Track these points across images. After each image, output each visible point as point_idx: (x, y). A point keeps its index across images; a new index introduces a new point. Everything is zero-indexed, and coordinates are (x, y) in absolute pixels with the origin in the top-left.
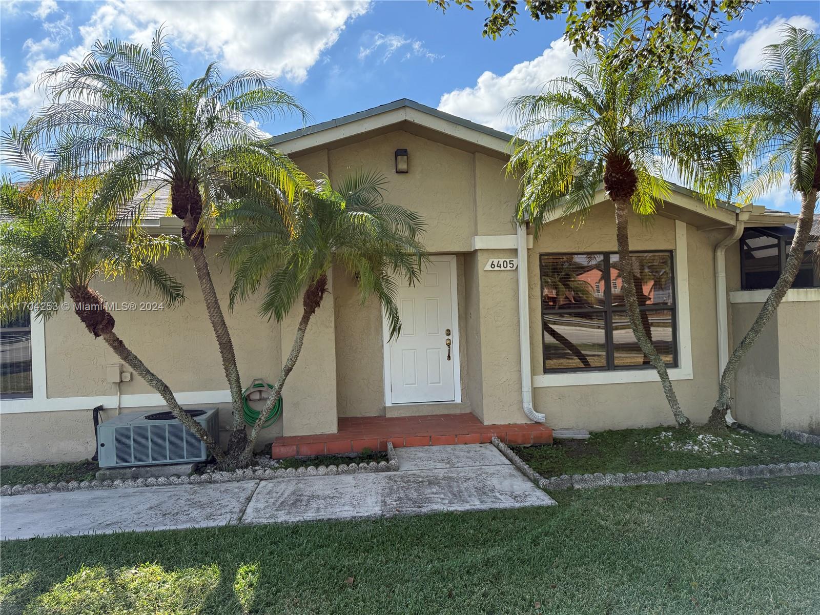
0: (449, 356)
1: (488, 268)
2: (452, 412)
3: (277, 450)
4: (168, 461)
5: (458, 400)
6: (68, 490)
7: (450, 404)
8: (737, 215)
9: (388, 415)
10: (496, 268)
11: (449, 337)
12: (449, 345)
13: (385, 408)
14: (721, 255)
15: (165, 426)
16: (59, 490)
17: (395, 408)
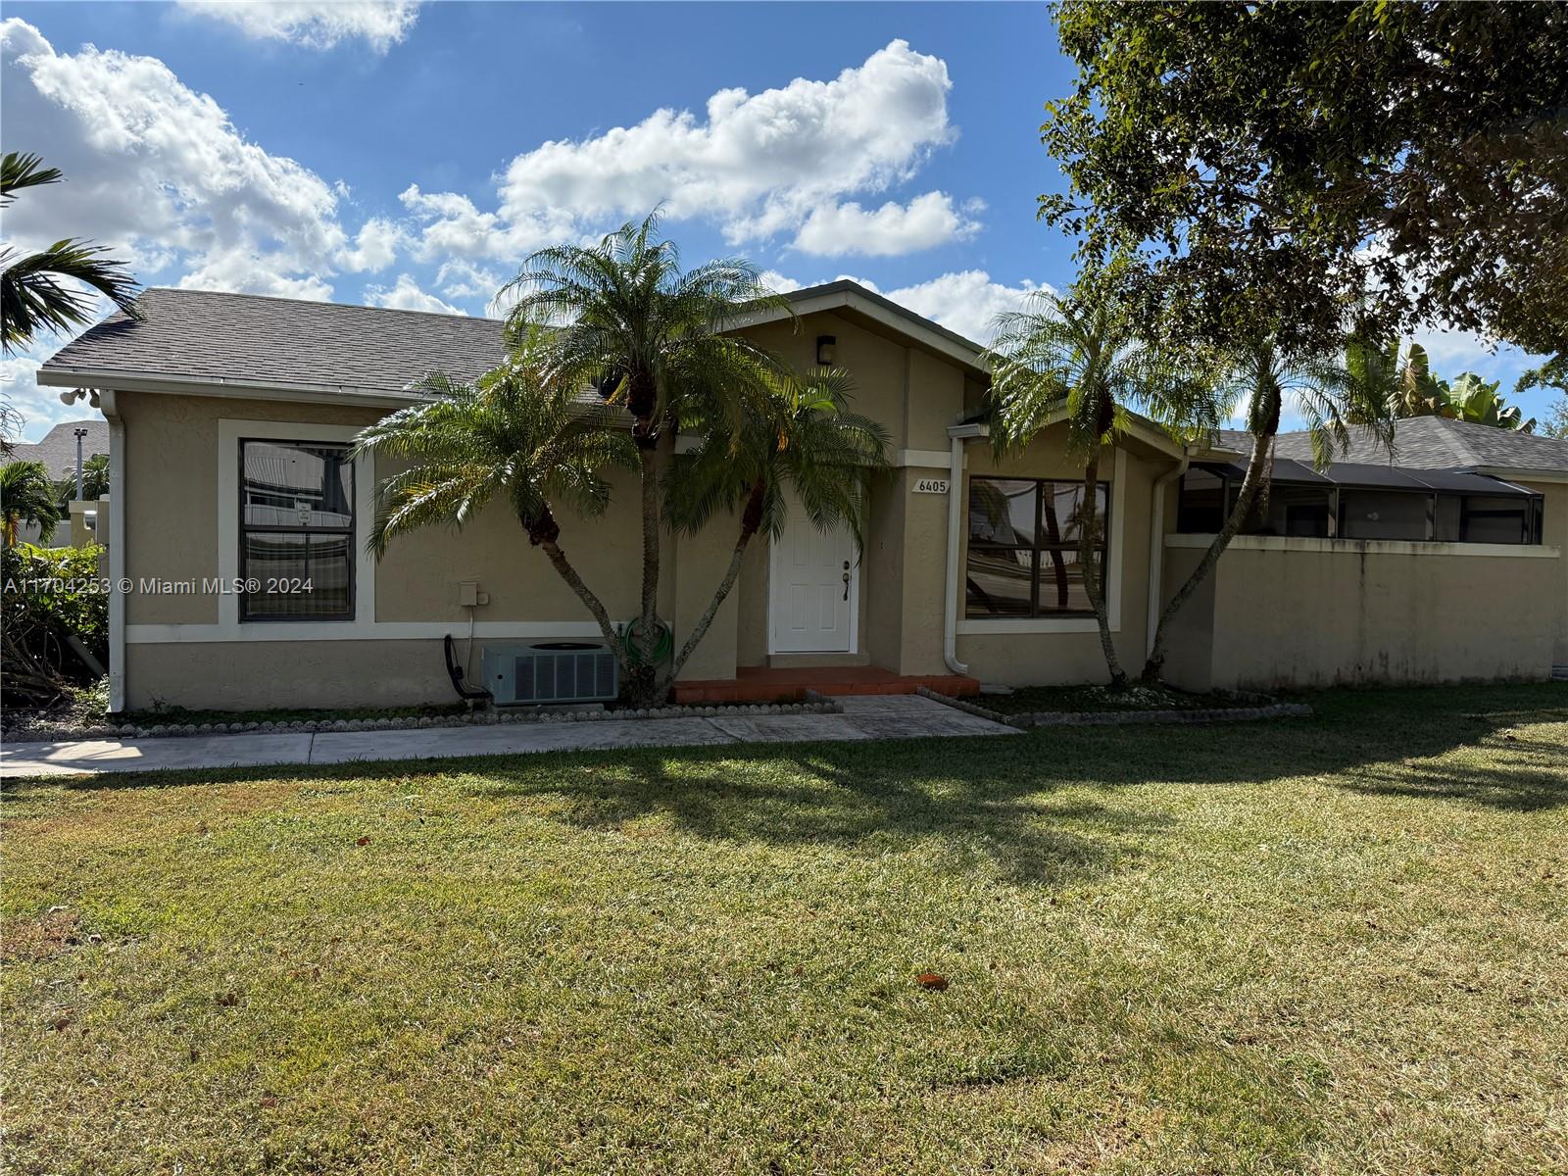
0: (846, 596)
1: (917, 489)
2: (848, 664)
3: (680, 695)
4: (575, 698)
5: (854, 650)
6: (486, 724)
7: (843, 655)
8: (1186, 448)
9: (774, 665)
10: (926, 491)
11: (848, 572)
12: (846, 581)
13: (768, 657)
14: (1160, 491)
15: (552, 657)
16: (476, 723)
17: (779, 657)
